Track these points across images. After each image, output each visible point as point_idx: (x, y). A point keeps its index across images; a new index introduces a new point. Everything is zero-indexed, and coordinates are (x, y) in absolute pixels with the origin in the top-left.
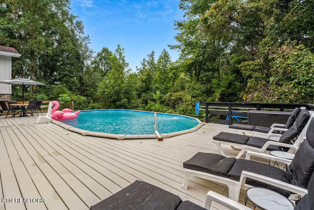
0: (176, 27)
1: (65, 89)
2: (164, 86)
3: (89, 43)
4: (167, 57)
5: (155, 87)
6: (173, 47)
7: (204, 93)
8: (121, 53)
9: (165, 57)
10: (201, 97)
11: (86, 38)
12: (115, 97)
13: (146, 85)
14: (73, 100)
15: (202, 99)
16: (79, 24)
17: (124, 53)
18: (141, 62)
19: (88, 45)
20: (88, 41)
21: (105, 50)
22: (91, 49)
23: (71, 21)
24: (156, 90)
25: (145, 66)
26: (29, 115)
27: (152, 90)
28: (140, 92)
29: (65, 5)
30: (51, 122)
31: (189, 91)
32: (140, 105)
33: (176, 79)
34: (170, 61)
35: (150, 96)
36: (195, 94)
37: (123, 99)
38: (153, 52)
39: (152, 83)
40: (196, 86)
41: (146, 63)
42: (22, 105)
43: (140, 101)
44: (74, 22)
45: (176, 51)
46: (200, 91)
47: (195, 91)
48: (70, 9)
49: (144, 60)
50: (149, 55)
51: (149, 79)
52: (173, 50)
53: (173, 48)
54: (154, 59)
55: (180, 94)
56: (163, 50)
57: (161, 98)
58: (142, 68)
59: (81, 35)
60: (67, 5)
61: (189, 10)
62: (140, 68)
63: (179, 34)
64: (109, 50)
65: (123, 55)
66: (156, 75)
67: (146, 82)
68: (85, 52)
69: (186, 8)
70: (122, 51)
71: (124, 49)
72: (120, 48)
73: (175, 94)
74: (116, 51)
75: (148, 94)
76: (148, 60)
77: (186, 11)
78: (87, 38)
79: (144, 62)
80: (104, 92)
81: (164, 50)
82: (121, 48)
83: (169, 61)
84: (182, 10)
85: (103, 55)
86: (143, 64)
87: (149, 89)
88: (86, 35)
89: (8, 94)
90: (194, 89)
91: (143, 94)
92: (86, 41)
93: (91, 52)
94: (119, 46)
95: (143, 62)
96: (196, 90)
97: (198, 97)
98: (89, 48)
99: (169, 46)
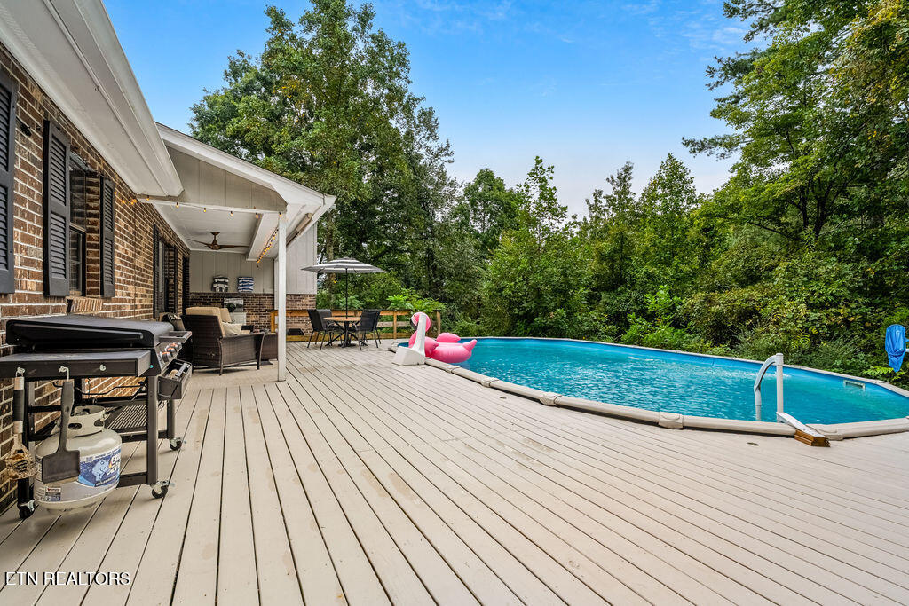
0: (716, 79)
1: (396, 283)
2: (671, 271)
3: (449, 161)
4: (681, 177)
5: (645, 273)
6: (702, 144)
7: (860, 291)
8: (544, 180)
9: (674, 177)
10: (847, 306)
11: (441, 150)
12: (529, 305)
13: (612, 268)
14: (439, 311)
15: (850, 315)
16: (427, 116)
17: (551, 178)
18: (588, 203)
19: (447, 167)
20: (447, 158)
21: (486, 176)
22: (453, 178)
23: (407, 111)
24: (646, 283)
25: (601, 213)
26: (356, 342)
27: (633, 284)
28: (593, 290)
29: (397, 74)
30: (425, 364)
31: (791, 286)
32: (602, 329)
33: (713, 247)
34: (692, 191)
35: (627, 301)
36: (822, 295)
37: (554, 310)
38: (627, 169)
39: (634, 263)
40: (822, 269)
41: (604, 202)
42: (344, 319)
43: (601, 316)
44: (416, 113)
45: (714, 157)
46: (843, 285)
47: (819, 287)
48: (409, 82)
49: (597, 194)
50: (613, 180)
51: (621, 250)
52: (704, 154)
53: (700, 150)
54: (631, 190)
55: (746, 295)
56: (666, 157)
57: (672, 308)
58: (589, 219)
59: (431, 143)
60: (402, 73)
61: (763, 15)
62: (585, 219)
63: (724, 100)
64: (496, 175)
65: (550, 185)
66: (644, 239)
67: (612, 259)
68: (438, 186)
69: (754, 8)
70: (547, 175)
71: (553, 167)
72: (541, 168)
73: (724, 296)
74: (531, 175)
75: (619, 294)
76: (610, 193)
77: (754, 19)
78: (444, 150)
79: (596, 200)
80: (501, 290)
81: (670, 157)
82: (545, 167)
83: (686, 192)
84: (738, 18)
85: (480, 189)
86: (594, 208)
87: (623, 282)
88: (442, 142)
89: (311, 296)
90: (811, 277)
91: (605, 297)
92: (443, 158)
93: (452, 184)
94: (539, 161)
95: (592, 202)
96: (821, 284)
97: (836, 306)
98: (448, 175)
99: (687, 143)
